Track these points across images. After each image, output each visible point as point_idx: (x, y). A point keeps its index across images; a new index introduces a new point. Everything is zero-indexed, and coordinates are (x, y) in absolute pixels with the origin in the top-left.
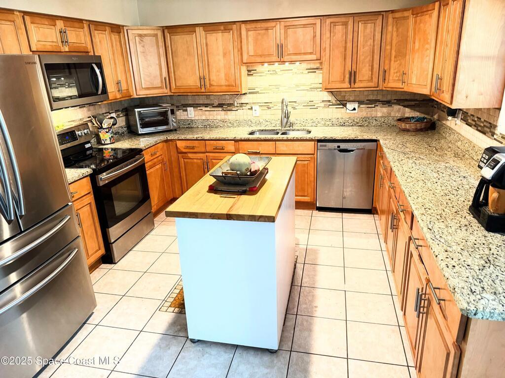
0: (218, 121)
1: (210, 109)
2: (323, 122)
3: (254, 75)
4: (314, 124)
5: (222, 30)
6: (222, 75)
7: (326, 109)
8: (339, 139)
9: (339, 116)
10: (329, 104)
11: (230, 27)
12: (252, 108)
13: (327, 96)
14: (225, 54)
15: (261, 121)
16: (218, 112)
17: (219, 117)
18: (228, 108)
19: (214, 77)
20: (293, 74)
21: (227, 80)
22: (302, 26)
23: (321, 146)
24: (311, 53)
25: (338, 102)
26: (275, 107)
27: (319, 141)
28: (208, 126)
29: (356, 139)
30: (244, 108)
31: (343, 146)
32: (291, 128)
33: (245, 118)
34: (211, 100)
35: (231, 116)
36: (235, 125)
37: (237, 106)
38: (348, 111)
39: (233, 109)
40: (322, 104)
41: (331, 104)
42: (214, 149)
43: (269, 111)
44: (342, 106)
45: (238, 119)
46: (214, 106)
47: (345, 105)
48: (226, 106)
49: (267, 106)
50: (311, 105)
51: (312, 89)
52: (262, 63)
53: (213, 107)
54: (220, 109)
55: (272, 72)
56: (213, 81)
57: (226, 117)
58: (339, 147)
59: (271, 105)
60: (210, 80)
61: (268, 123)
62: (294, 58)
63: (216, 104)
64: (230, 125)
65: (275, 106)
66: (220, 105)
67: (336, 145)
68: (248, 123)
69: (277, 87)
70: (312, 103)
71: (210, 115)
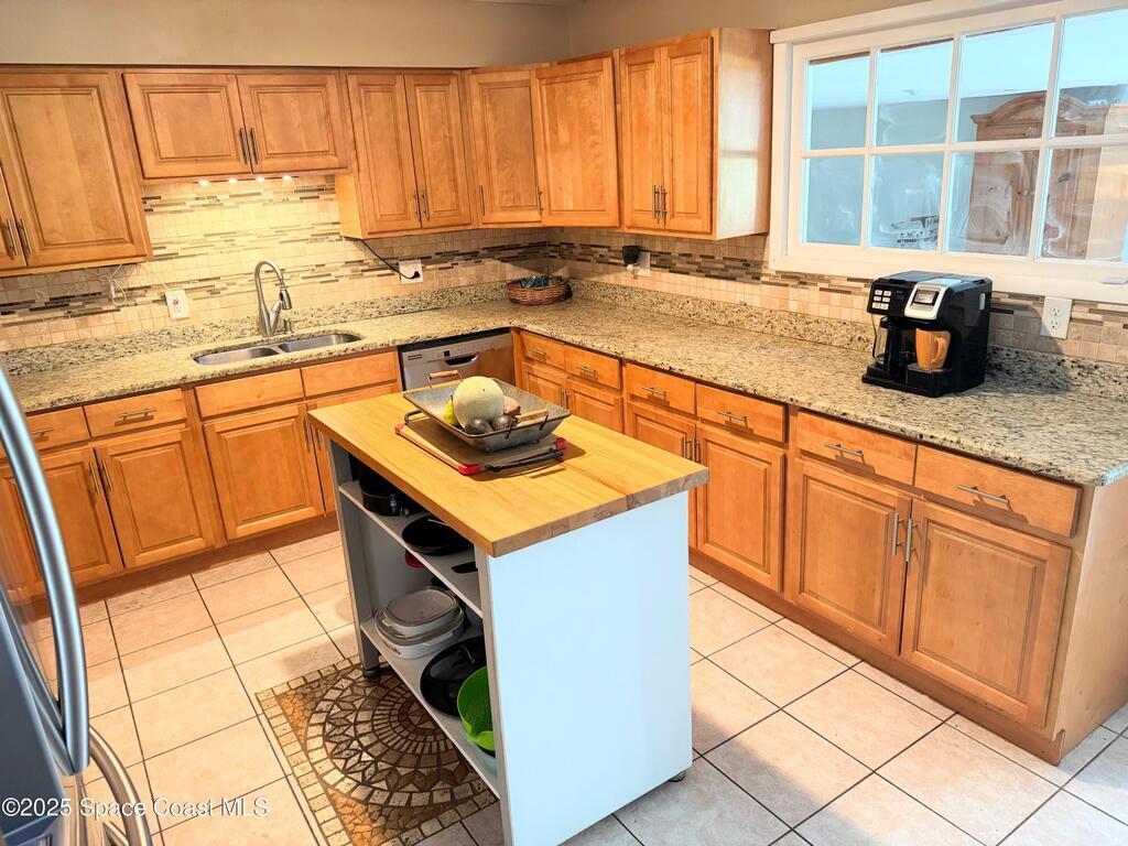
0: (57, 349)
1: (21, 319)
2: (358, 311)
3: (155, 210)
4: (339, 318)
6: (84, 215)
7: (358, 282)
8: (443, 337)
9: (388, 292)
10: (361, 268)
11: (90, 79)
12: (164, 299)
13: (353, 252)
14: (82, 157)
15: (200, 327)
16: (53, 323)
17: (59, 338)
18: (87, 306)
19: (54, 221)
20: (265, 205)
21: (100, 226)
23: (410, 358)
25: (381, 263)
26: (232, 289)
27: (402, 349)
28: (25, 370)
30: (138, 300)
31: (456, 350)
32: (289, 334)
33: (148, 326)
34: (22, 291)
35: (101, 328)
36: (120, 350)
37: (117, 299)
38: (404, 281)
39: (104, 308)
40: (347, 271)
41: (366, 267)
42: (117, 424)
43: (215, 301)
44: (389, 271)
45: (124, 331)
46: (33, 306)
47: (395, 269)
48: (80, 303)
49: (209, 287)
50: (320, 274)
51: (316, 238)
52: (192, 178)
53: (31, 310)
54: (61, 313)
55: (207, 202)
56: (53, 231)
57: (85, 333)
58: (447, 354)
59: (218, 285)
60: (39, 229)
61: (221, 331)
62: (282, 163)
63: (42, 300)
64: (103, 354)
65: (228, 284)
66: (59, 303)
67: (442, 349)
68: (166, 339)
69: (228, 237)
70: (322, 268)
71: (23, 335)
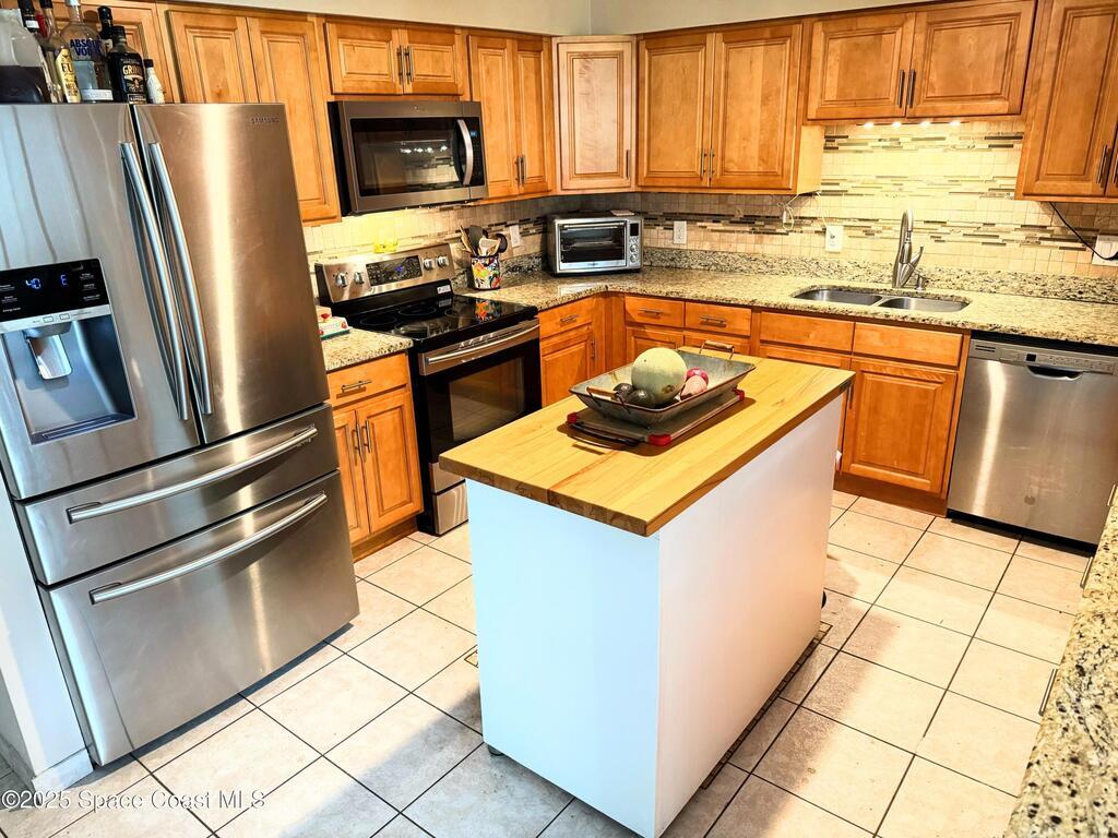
0: (736, 257)
1: (723, 228)
2: (1016, 285)
3: (841, 148)
4: (989, 286)
5: (766, 39)
6: (754, 150)
7: (1031, 251)
8: (1034, 335)
9: (1068, 271)
10: (1040, 235)
11: (785, 30)
12: (824, 232)
13: (1032, 212)
14: (765, 99)
15: (844, 263)
16: (741, 235)
17: (741, 248)
18: (767, 227)
19: (733, 153)
20: (945, 151)
21: (763, 160)
22: (978, 22)
23: (979, 348)
24: (994, 96)
25: (1070, 232)
26: (886, 233)
27: (978, 334)
28: (713, 268)
29: (1089, 342)
30: (804, 228)
31: (1045, 357)
32: (920, 290)
33: (805, 253)
34: (729, 206)
35: (771, 246)
36: (777, 268)
37: (788, 224)
38: (1097, 260)
39: (778, 231)
40: (1021, 236)
41: (1048, 235)
42: (702, 323)
43: (867, 242)
44: (1079, 245)
45: (786, 254)
46: (733, 219)
47: (1089, 243)
48: (762, 223)
49: (866, 228)
50: (988, 235)
51: (995, 192)
52: (859, 120)
53: (731, 222)
54: (748, 229)
55: (887, 144)
56: (731, 161)
57: (759, 249)
58: (1031, 358)
59: (874, 227)
60: (723, 158)
61: (862, 272)
62: (944, 107)
63: (740, 215)
64: (764, 268)
65: (884, 228)
66: (749, 220)
67: (1026, 350)
68: (810, 266)
69: (898, 181)
70: (990, 228)
71: (721, 241)
